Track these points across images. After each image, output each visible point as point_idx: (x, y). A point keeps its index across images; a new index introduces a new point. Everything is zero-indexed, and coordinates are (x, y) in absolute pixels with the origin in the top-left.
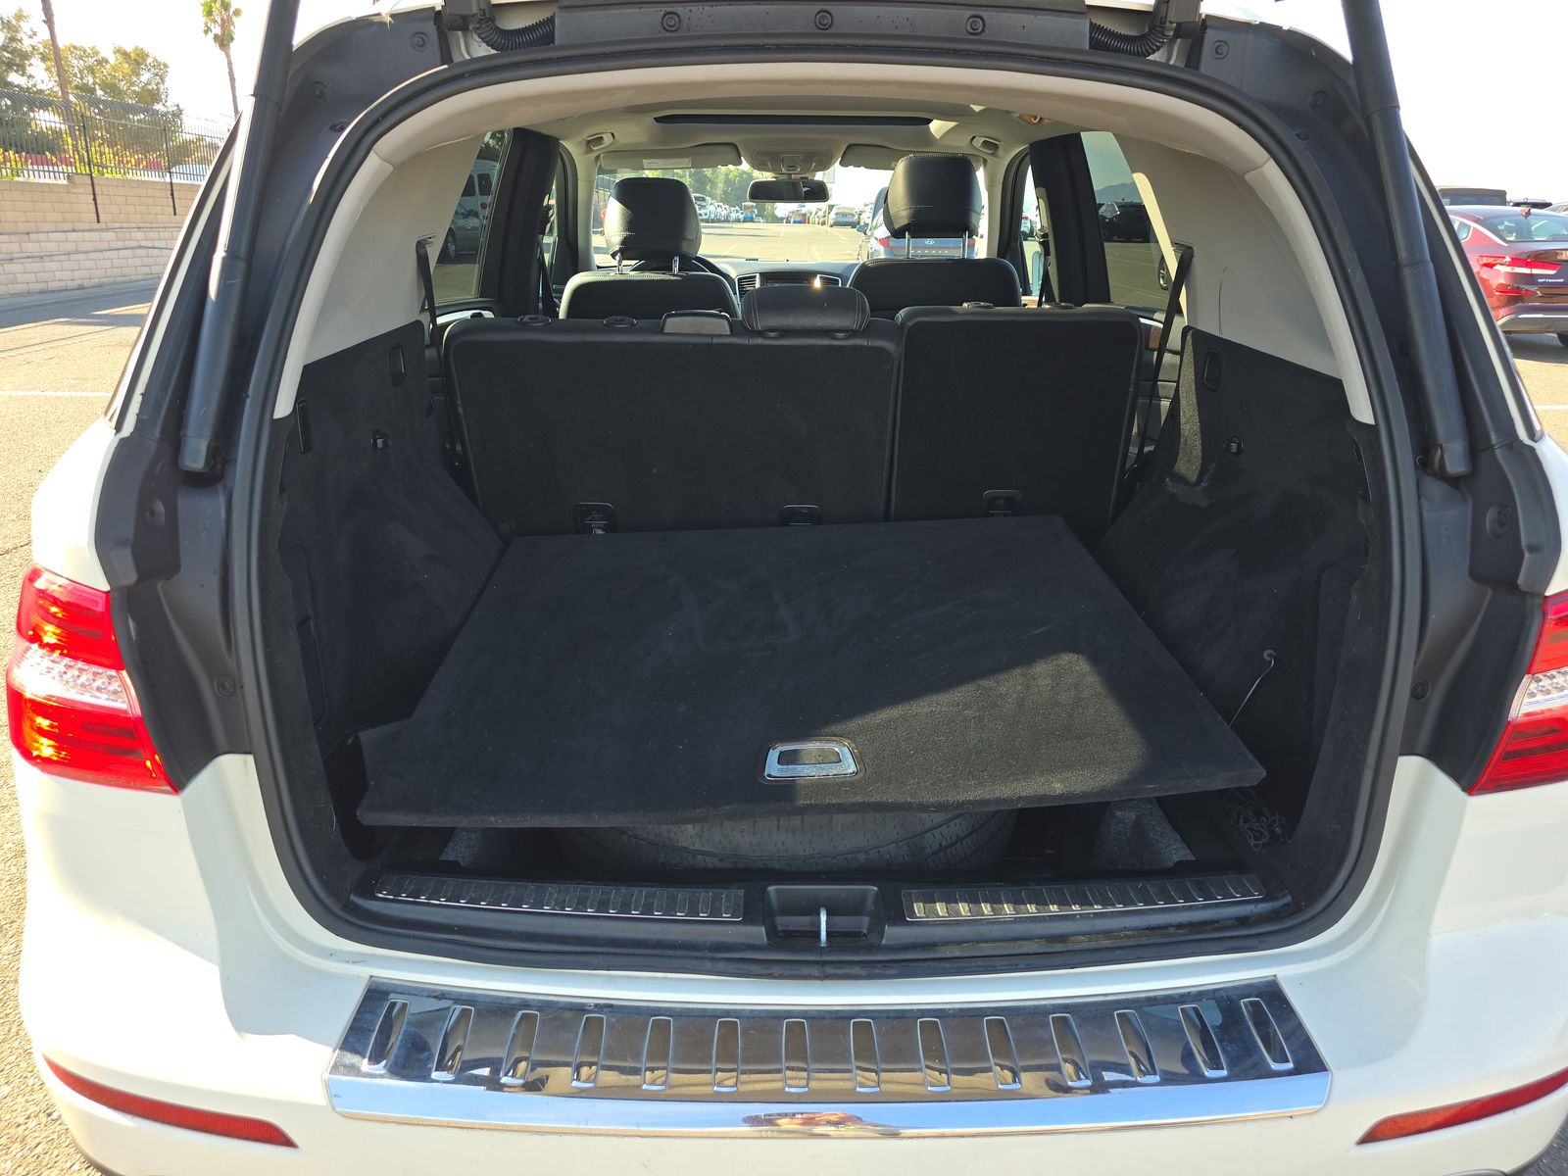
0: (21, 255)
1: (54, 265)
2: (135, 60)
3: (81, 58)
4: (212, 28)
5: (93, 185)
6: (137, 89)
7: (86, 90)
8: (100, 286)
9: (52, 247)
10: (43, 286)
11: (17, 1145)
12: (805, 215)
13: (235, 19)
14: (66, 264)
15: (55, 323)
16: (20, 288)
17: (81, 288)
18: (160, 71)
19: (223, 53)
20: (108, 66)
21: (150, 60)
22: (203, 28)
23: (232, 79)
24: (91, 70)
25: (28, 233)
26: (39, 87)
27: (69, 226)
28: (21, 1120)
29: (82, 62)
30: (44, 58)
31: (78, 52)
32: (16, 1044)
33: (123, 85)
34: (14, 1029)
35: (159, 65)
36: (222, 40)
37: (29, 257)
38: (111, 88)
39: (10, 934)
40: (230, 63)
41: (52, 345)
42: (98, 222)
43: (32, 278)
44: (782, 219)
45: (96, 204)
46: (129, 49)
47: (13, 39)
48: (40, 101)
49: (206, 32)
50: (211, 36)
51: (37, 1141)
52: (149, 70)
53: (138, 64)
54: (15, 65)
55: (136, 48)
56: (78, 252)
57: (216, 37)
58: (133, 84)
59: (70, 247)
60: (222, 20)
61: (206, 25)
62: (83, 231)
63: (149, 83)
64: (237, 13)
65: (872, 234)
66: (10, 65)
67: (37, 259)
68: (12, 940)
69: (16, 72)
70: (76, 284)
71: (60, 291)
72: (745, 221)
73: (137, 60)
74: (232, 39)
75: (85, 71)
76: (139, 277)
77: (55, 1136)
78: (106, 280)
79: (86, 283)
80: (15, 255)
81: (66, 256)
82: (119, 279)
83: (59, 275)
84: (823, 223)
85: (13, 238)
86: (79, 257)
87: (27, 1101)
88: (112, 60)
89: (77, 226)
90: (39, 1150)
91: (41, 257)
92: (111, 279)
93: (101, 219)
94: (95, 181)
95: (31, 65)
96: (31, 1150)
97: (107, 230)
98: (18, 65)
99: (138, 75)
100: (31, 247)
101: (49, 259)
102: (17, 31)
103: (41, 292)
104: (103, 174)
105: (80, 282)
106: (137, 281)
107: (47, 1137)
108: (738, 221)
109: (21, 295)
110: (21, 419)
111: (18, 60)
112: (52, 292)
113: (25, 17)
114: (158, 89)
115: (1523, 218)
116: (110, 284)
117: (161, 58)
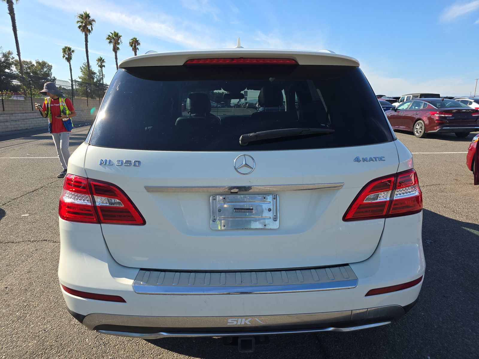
0: (10, 120)
1: (19, 123)
2: (42, 65)
3: (26, 65)
4: (65, 56)
5: (32, 100)
6: (42, 73)
7: (28, 73)
8: (32, 128)
9: (19, 118)
10: (16, 129)
11: (37, 338)
12: (239, 105)
13: (72, 53)
14: (23, 123)
15: (20, 139)
16: (10, 129)
17: (27, 129)
18: (50, 68)
19: (68, 63)
20: (34, 67)
21: (47, 65)
22: (62, 56)
23: (71, 70)
24: (29, 68)
25: (12, 114)
26: (14, 73)
27: (24, 112)
28: (38, 332)
29: (27, 66)
30: (16, 65)
31: (26, 63)
32: (34, 315)
33: (38, 72)
34: (33, 312)
35: (50, 66)
36: (68, 59)
37: (12, 121)
38: (35, 73)
39: (29, 291)
40: (70, 66)
41: (21, 145)
42: (33, 110)
43: (13, 126)
44: (233, 107)
45: (32, 105)
46: (41, 62)
47: (7, 60)
48: (14, 77)
49: (63, 57)
50: (65, 58)
51: (42, 336)
52: (46, 68)
53: (43, 66)
54: (7, 67)
55: (43, 61)
56: (26, 119)
57: (66, 58)
58: (41, 72)
59: (24, 117)
60: (68, 53)
61: (64, 55)
62: (28, 113)
63: (46, 71)
64: (73, 51)
65: (259, 110)
66: (6, 67)
67: (15, 121)
68: (30, 292)
69: (7, 69)
70: (25, 128)
71: (21, 130)
72: (222, 107)
73: (43, 65)
74: (71, 59)
75: (28, 68)
76: (44, 126)
77: (47, 335)
78: (34, 127)
79: (28, 128)
80: (8, 120)
81: (23, 120)
82: (38, 126)
83: (21, 126)
84: (245, 108)
85: (8, 115)
86: (27, 120)
87: (38, 328)
88: (35, 65)
89: (27, 112)
90: (43, 338)
91: (16, 121)
92: (36, 127)
93: (34, 110)
94: (32, 99)
95: (12, 67)
96: (41, 338)
97: (35, 112)
98: (8, 67)
99: (43, 69)
100: (13, 118)
101: (18, 121)
102: (8, 57)
103: (15, 131)
104: (34, 97)
105: (27, 127)
106: (43, 127)
107: (45, 335)
108: (220, 107)
109: (9, 131)
110: (14, 164)
111: (8, 66)
112: (18, 130)
113: (11, 53)
114: (49, 73)
115: (442, 101)
116: (36, 128)
117: (50, 64)
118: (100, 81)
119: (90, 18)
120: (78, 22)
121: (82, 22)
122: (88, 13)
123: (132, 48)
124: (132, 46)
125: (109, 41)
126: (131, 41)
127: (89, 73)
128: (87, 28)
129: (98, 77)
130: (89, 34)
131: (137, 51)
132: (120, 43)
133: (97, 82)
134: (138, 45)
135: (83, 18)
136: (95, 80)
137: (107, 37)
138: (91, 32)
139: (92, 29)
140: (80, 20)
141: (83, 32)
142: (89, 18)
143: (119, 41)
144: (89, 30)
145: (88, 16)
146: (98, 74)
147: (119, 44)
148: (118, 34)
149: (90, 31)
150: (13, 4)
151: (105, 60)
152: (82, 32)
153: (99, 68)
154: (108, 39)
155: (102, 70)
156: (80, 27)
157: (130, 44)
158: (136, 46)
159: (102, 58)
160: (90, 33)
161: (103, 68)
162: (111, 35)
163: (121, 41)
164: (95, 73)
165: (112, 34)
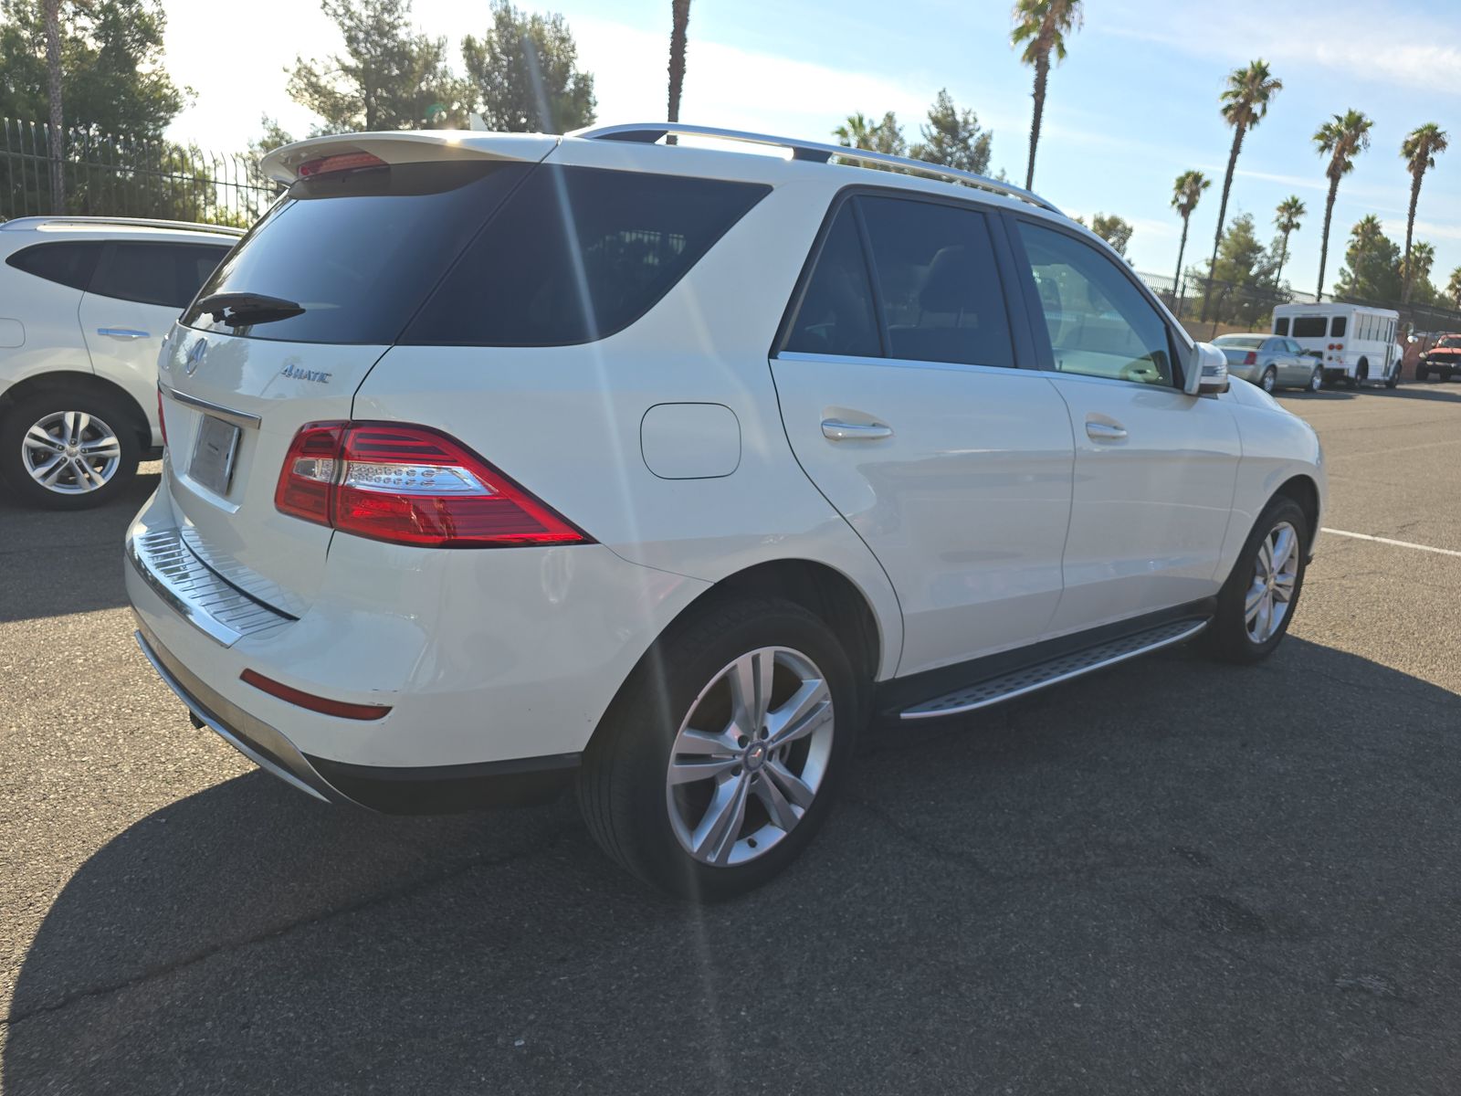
4: (1180, 198)
13: (1202, 191)
18: (1126, 234)
19: (1183, 219)
21: (1120, 227)
22: (1172, 198)
35: (1127, 229)
36: (1186, 208)
40: (1186, 227)
46: (1107, 218)
49: (1174, 202)
50: (1177, 204)
52: (1116, 235)
53: (1110, 230)
55: (1113, 217)
57: (1181, 206)
60: (1191, 191)
61: (1176, 196)
64: (1206, 185)
73: (1110, 227)
74: (1194, 207)
117: (1129, 226)
118: (1270, 272)
119: (1267, 79)
120: (1226, 94)
121: (1236, 95)
122: (1264, 64)
123: (1407, 162)
124: (1409, 154)
125: (1321, 143)
126: (1411, 138)
127: (1241, 249)
128: (1251, 109)
129: (1265, 260)
130: (1251, 128)
131: (1428, 170)
132: (1362, 148)
133: (1257, 276)
134: (1435, 149)
135: (1245, 80)
136: (1255, 270)
137: (1320, 130)
138: (1261, 121)
139: (1264, 111)
140: (1232, 87)
141: (1233, 123)
142: (1264, 78)
143: (1360, 142)
144: (1255, 115)
145: (1261, 72)
146: (1269, 252)
147: (1354, 150)
148: (1360, 118)
149: (1254, 119)
150: (1049, 68)
151: (1305, 208)
152: (1228, 124)
153: (1280, 233)
154: (1321, 136)
155: (1286, 238)
156: (1225, 111)
157: (1405, 147)
158: (1427, 154)
159: (1297, 201)
160: (1255, 126)
161: (1293, 232)
162: (1335, 123)
163: (1366, 143)
164: (1260, 249)
165: (1339, 119)
